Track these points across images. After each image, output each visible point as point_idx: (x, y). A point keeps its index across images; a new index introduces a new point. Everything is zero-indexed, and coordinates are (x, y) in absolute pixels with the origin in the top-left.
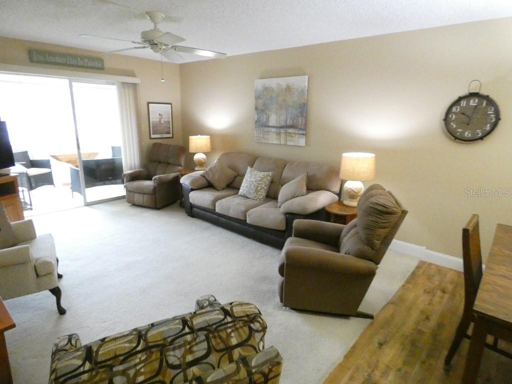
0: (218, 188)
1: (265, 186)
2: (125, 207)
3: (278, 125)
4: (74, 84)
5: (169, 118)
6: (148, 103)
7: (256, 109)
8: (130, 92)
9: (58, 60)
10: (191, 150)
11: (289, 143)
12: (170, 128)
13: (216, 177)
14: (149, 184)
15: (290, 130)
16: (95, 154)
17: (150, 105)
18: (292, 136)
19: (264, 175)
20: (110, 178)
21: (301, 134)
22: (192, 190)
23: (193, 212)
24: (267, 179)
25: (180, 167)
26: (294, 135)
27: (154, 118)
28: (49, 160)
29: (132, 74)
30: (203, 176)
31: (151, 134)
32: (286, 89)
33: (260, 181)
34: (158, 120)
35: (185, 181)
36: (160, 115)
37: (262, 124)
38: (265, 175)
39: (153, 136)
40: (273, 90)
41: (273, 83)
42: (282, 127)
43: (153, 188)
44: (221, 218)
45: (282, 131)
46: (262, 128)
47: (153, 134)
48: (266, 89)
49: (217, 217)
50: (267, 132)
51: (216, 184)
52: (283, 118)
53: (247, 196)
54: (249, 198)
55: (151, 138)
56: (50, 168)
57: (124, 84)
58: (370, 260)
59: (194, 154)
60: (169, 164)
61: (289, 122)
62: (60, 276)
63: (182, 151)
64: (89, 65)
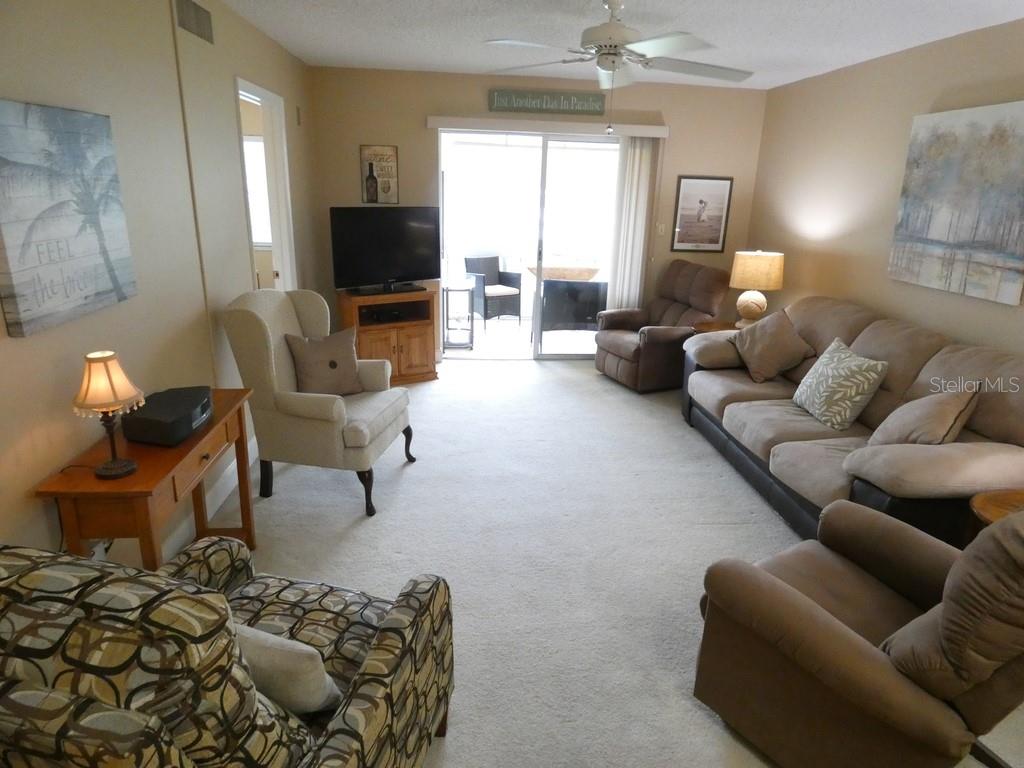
0: (752, 375)
1: (857, 394)
2: (588, 376)
3: (951, 240)
4: (551, 144)
5: (722, 208)
6: (680, 178)
7: (905, 192)
8: (643, 156)
9: (530, 103)
10: (734, 283)
11: (972, 292)
12: (720, 231)
13: (758, 349)
14: (632, 339)
15: (982, 257)
16: (593, 272)
17: (683, 181)
18: (986, 274)
19: (860, 367)
20: (589, 318)
21: (1010, 269)
22: (699, 368)
23: (693, 415)
24: (868, 379)
25: (708, 317)
26: (989, 270)
27: (689, 205)
28: (520, 275)
29: (656, 120)
30: (731, 342)
31: (676, 240)
32: (992, 137)
33: (847, 378)
34: (695, 213)
35: (691, 347)
36: (701, 202)
37: (908, 233)
38: (864, 368)
39: (677, 246)
40: (956, 141)
41: (957, 122)
42: (960, 246)
43: (633, 349)
45: (960, 255)
46: (908, 245)
47: (679, 242)
48: (939, 139)
49: (726, 437)
50: (921, 255)
51: (752, 366)
52: (968, 220)
53: (806, 407)
54: (811, 415)
55: (672, 250)
57: (634, 139)
59: (742, 291)
60: (690, 306)
61: (985, 232)
62: (411, 459)
63: (721, 280)
64: (579, 108)
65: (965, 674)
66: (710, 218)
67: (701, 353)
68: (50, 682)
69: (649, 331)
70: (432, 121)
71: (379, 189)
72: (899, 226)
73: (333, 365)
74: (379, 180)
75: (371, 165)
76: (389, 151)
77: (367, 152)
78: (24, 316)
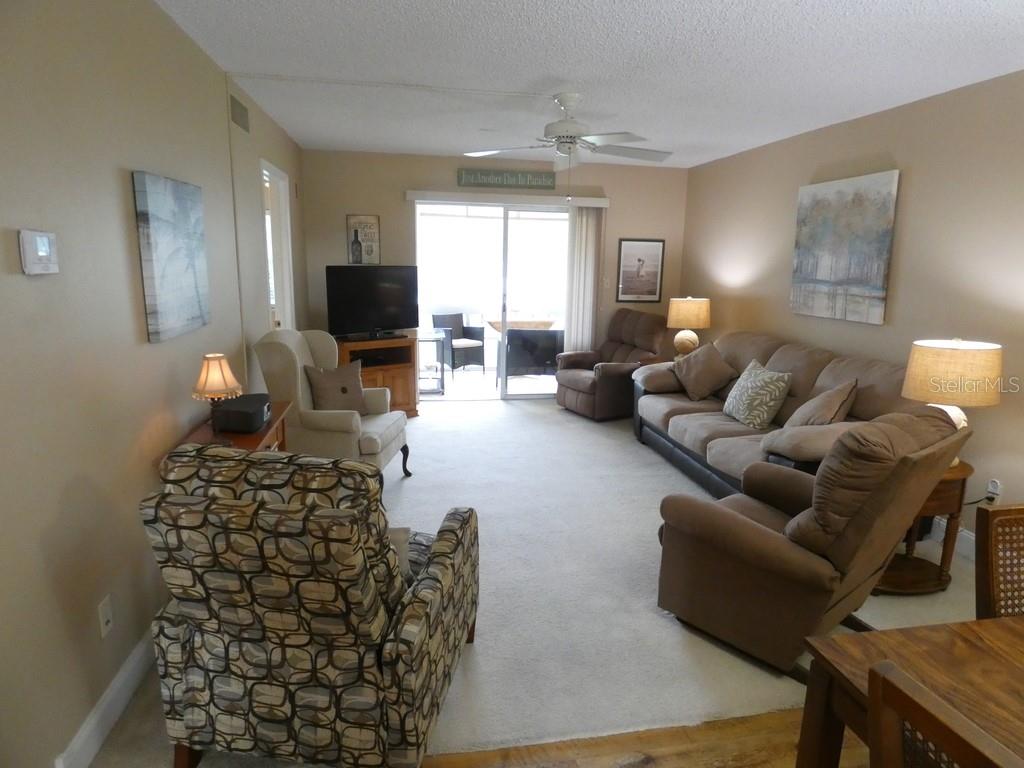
0: (691, 395)
1: (771, 400)
2: (553, 411)
3: (833, 278)
4: (512, 214)
5: (657, 266)
6: (621, 240)
7: (797, 245)
8: (588, 225)
9: (493, 179)
10: (671, 324)
11: (850, 318)
12: (656, 283)
13: (693, 375)
14: (588, 375)
15: (855, 290)
16: (550, 324)
17: (623, 243)
18: (858, 302)
19: (771, 378)
20: (548, 362)
21: (874, 297)
22: (646, 392)
23: (646, 435)
24: (778, 387)
25: (651, 354)
26: (861, 300)
27: (629, 263)
28: (483, 328)
29: (598, 193)
30: (671, 370)
31: (620, 293)
32: (853, 201)
33: (762, 388)
34: (635, 269)
35: (638, 376)
36: (639, 260)
37: (801, 276)
38: (775, 378)
39: (621, 297)
40: (829, 204)
41: (829, 190)
42: (839, 283)
43: (590, 382)
44: (677, 450)
45: (840, 290)
46: (803, 286)
47: (623, 294)
48: (818, 204)
49: (672, 446)
50: (813, 292)
51: (689, 388)
52: (843, 263)
53: (734, 415)
54: (738, 421)
55: (618, 301)
56: (483, 340)
57: (581, 209)
58: (824, 557)
59: (679, 330)
60: (635, 347)
61: (854, 272)
62: (408, 474)
63: (660, 325)
64: (534, 183)
65: (828, 529)
66: (648, 274)
67: (647, 380)
68: (286, 500)
69: (602, 366)
70: (410, 194)
71: (363, 253)
72: (795, 271)
73: (344, 390)
74: (363, 244)
75: (356, 232)
76: (372, 220)
77: (353, 221)
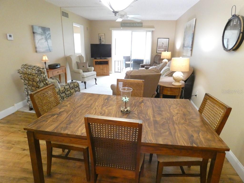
3: (186, 46)
5: (167, 45)
6: (158, 38)
7: (184, 38)
9: (128, 25)
12: (166, 49)
27: (160, 44)
29: (153, 27)
31: (157, 51)
32: (190, 26)
36: (162, 43)
41: (188, 24)
46: (184, 48)
48: (186, 28)
55: (157, 53)
62: (96, 84)
64: (138, 25)
70: (110, 29)
71: (102, 42)
72: (183, 45)
73: (83, 66)
74: (102, 40)
75: (100, 37)
76: (103, 35)
77: (100, 35)
78: (37, 50)
